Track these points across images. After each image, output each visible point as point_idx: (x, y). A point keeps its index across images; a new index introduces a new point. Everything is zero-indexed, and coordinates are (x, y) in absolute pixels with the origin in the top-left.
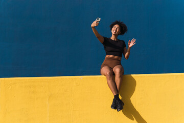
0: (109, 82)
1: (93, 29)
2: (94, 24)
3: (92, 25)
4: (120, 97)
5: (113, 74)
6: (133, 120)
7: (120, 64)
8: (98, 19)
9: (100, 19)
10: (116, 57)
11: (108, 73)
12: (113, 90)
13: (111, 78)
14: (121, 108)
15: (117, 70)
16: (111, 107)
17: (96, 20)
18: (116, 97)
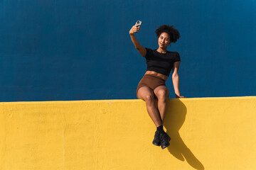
0: (150, 108)
1: (131, 37)
2: (133, 29)
3: (131, 31)
4: (165, 130)
5: (154, 99)
6: (183, 160)
7: (164, 85)
8: (138, 23)
9: (140, 22)
10: (159, 75)
11: (148, 97)
12: (155, 119)
13: (153, 104)
14: (167, 145)
15: (160, 92)
16: (154, 143)
17: (136, 24)
18: (160, 129)
